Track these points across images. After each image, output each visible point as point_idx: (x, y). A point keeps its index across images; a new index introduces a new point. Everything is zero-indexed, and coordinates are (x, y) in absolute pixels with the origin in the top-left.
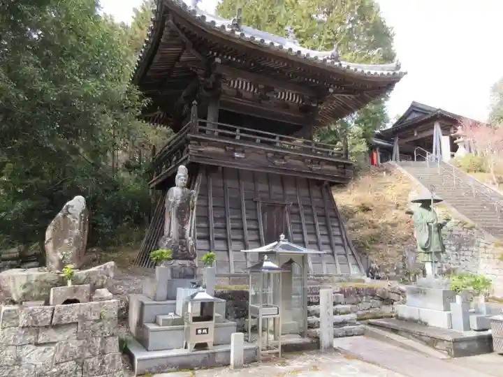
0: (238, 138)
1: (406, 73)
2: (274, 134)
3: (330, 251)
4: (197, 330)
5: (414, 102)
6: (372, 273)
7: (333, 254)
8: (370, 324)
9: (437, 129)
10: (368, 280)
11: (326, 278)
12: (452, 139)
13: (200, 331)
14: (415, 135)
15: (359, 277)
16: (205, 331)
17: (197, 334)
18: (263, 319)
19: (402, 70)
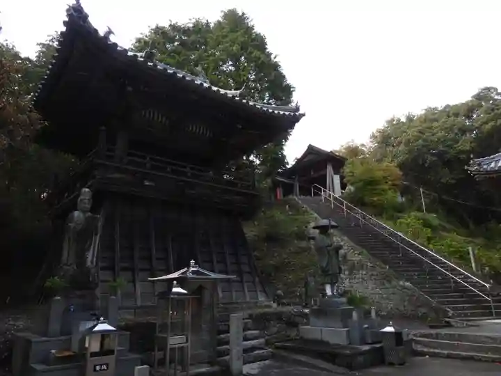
0: (148, 165)
1: (304, 115)
2: (184, 164)
3: (239, 279)
4: (95, 366)
5: (310, 145)
6: (278, 299)
7: (241, 281)
8: (277, 348)
9: (330, 170)
10: (275, 305)
11: (235, 305)
12: (342, 178)
13: (98, 368)
14: (312, 173)
15: (267, 303)
16: (105, 367)
17: (95, 370)
18: (171, 349)
19: (301, 112)
